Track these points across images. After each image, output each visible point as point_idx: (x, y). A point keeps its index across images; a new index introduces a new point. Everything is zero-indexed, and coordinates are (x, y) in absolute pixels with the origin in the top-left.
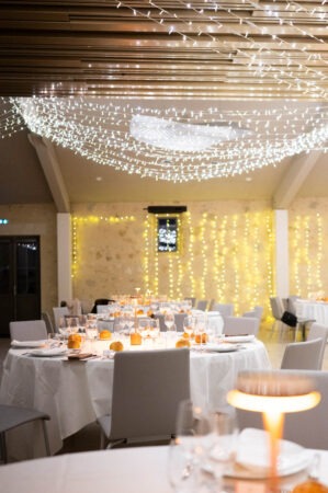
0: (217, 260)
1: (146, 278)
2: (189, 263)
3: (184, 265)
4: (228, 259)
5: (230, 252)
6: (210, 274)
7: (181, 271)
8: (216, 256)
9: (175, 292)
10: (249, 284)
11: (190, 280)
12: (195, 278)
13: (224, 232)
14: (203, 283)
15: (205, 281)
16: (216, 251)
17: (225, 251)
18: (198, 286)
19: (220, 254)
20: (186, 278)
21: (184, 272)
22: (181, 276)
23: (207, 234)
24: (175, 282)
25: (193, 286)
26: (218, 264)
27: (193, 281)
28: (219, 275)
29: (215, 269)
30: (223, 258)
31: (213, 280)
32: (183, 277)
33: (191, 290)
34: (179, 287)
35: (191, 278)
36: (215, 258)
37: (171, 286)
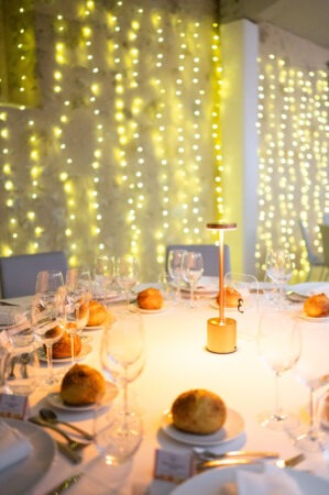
0: (121, 130)
2: (58, 132)
3: (45, 135)
4: (144, 130)
5: (145, 110)
6: (108, 168)
7: (34, 155)
8: (119, 117)
9: (22, 222)
10: (182, 196)
11: (60, 184)
12: (73, 178)
13: (134, 52)
14: (92, 194)
15: (97, 187)
16: (119, 104)
17: (137, 105)
18: (82, 202)
19: (128, 114)
20: (50, 176)
21: (44, 155)
22: (35, 172)
23: (97, 49)
24: (21, 191)
25: (71, 203)
26: (123, 140)
27: (68, 188)
28: (129, 171)
29: (119, 154)
30: (133, 125)
31: (115, 185)
32: (43, 176)
33: (67, 215)
34: (34, 205)
35: (64, 176)
36: (117, 124)
37: (10, 203)
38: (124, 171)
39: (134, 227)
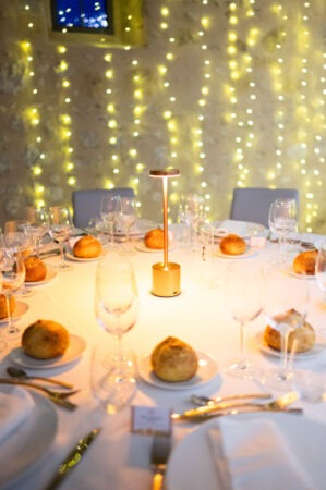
0: (233, 64)
1: (33, 116)
2: (163, 70)
3: (149, 74)
4: (260, 63)
5: (263, 41)
6: (216, 104)
7: (138, 94)
8: (232, 50)
9: (124, 158)
11: (165, 122)
12: (177, 116)
14: (197, 132)
15: (203, 125)
16: (232, 37)
18: (186, 140)
19: (242, 46)
20: (153, 115)
21: (147, 94)
22: (138, 110)
24: (124, 129)
25: (174, 141)
26: (235, 75)
27: (172, 126)
28: (239, 108)
29: (229, 90)
30: (248, 58)
31: (223, 123)
32: (146, 114)
33: (169, 152)
34: (136, 143)
35: (167, 114)
36: (230, 58)
37: (113, 141)
38: (234, 108)
39: (240, 167)
